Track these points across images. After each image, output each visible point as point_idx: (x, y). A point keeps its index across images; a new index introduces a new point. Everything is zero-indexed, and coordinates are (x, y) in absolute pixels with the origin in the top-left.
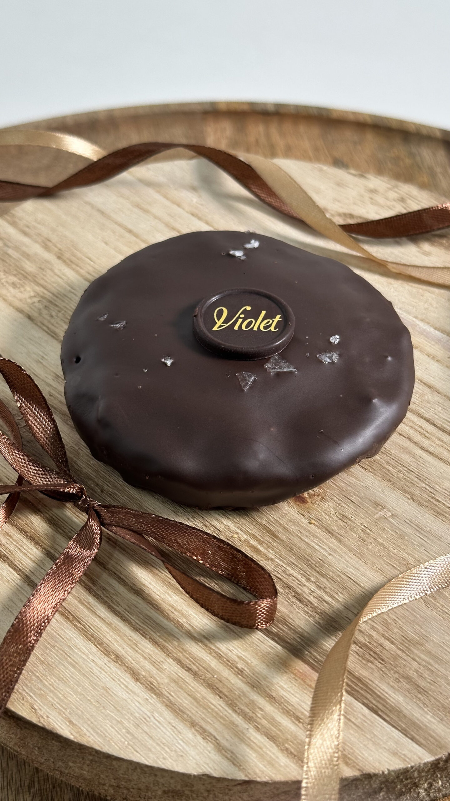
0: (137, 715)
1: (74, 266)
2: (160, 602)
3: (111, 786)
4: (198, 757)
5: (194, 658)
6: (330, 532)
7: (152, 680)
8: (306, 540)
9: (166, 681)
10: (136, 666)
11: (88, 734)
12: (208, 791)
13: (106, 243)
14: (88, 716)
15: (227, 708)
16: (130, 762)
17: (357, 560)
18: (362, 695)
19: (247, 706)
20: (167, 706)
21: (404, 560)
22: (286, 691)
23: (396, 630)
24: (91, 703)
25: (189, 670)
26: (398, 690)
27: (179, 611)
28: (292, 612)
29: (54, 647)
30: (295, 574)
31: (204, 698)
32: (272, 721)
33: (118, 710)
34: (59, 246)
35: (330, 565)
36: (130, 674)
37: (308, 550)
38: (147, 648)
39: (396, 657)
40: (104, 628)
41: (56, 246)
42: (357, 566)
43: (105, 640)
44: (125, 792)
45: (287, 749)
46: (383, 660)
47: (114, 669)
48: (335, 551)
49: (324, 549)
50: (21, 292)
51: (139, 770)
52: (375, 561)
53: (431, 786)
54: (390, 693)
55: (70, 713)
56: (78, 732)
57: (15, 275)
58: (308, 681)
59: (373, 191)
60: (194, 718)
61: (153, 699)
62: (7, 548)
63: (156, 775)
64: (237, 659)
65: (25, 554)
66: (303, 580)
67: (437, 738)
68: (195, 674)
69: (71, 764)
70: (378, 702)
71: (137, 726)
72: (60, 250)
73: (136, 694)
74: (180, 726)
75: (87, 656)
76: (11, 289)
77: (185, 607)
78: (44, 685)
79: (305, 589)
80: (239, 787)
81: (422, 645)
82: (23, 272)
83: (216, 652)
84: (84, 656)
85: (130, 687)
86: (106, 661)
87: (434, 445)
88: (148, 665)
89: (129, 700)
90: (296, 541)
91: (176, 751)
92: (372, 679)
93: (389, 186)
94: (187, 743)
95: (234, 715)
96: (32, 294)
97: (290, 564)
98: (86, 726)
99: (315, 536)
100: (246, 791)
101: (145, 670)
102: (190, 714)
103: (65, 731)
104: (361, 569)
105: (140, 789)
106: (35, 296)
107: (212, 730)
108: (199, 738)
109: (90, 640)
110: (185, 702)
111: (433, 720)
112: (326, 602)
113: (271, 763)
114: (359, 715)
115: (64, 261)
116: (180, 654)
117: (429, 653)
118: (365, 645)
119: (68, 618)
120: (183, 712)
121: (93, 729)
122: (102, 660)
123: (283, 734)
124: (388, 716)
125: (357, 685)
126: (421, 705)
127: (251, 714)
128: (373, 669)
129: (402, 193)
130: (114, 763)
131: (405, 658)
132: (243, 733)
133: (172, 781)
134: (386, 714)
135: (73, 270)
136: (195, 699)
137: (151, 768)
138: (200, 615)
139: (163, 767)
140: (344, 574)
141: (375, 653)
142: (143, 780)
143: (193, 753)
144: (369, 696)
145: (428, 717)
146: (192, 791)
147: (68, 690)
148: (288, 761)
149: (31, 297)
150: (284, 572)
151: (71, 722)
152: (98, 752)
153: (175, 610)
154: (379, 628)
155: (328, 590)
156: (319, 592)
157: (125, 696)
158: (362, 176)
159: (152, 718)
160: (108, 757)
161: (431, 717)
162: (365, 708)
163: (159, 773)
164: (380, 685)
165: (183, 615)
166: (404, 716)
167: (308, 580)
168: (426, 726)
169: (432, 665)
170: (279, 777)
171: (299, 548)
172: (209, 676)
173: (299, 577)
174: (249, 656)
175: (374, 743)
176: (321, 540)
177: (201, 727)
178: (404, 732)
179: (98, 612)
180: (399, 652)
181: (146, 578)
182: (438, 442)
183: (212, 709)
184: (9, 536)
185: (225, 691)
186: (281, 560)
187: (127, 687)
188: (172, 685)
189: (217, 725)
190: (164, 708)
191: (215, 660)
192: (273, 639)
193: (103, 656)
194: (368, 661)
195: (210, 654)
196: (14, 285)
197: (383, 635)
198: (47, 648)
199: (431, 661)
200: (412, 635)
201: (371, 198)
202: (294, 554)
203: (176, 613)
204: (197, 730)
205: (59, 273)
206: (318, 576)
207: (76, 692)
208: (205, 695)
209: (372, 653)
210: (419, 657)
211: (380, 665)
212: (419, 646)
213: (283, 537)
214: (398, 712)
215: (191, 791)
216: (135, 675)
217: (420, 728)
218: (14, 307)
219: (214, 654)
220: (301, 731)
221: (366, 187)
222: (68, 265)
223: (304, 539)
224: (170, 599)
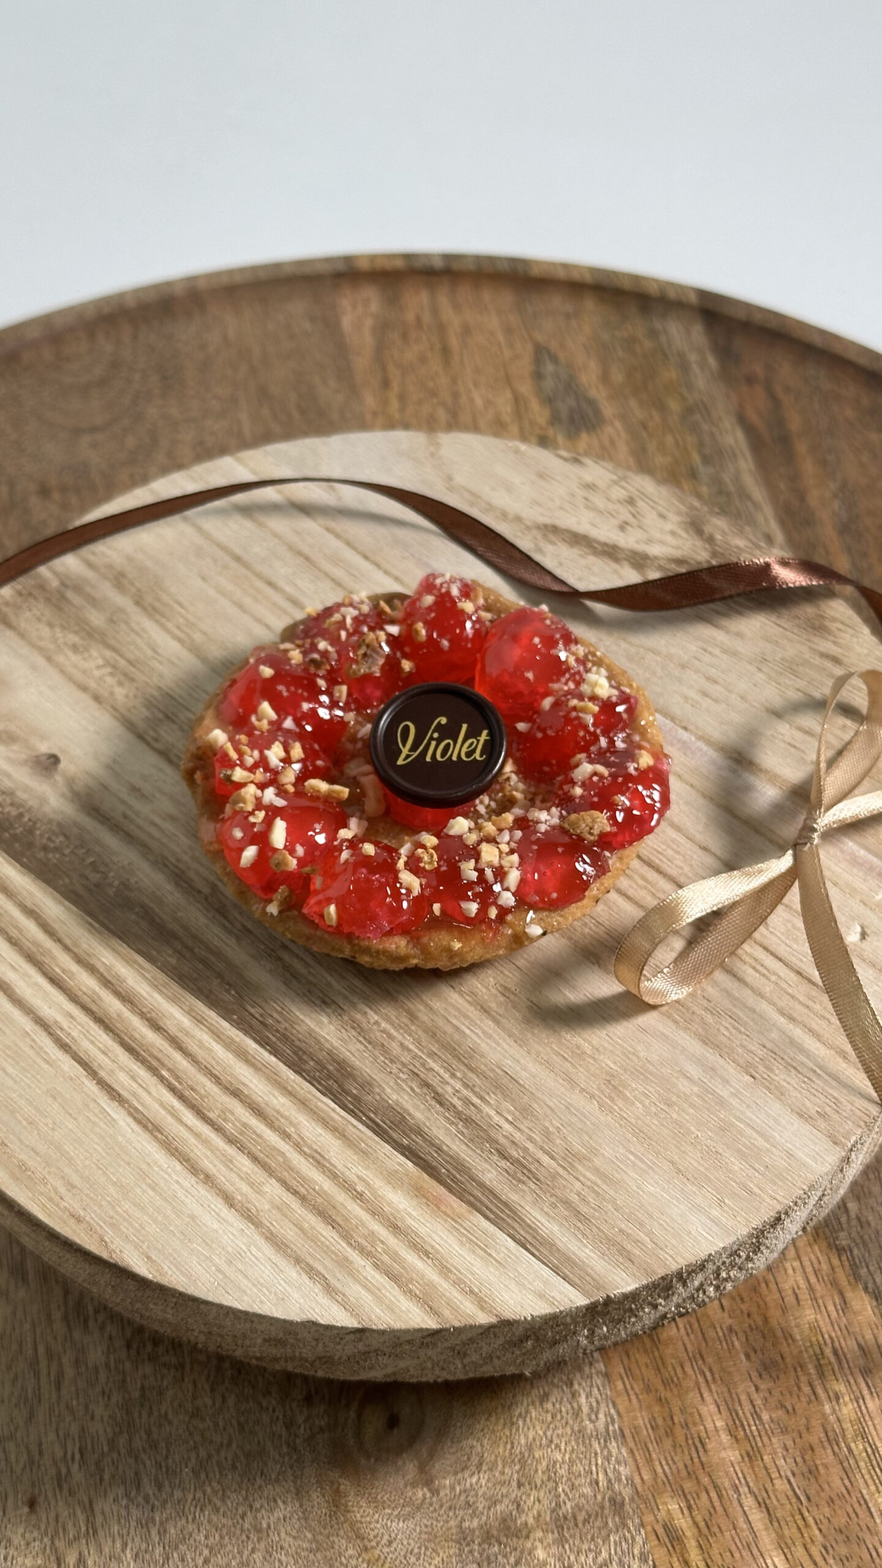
0: (230, 1249)
1: (158, 617)
2: (263, 1105)
3: (201, 1332)
4: (302, 1301)
5: (303, 1179)
6: (485, 1011)
7: (249, 1206)
8: (454, 1022)
9: (267, 1207)
10: (230, 1188)
11: (170, 1273)
12: (317, 1340)
13: (204, 579)
14: (170, 1250)
15: (340, 1241)
16: (221, 1307)
17: (518, 1048)
18: (509, 1224)
19: (365, 1238)
20: (267, 1238)
21: (578, 1047)
22: (414, 1218)
23: (558, 1141)
24: (174, 1235)
25: (295, 1193)
26: (553, 1218)
27: (286, 1118)
28: (428, 1119)
29: (129, 1164)
30: (437, 1068)
31: (313, 1228)
32: (395, 1256)
33: (207, 1244)
34: (137, 584)
35: (482, 1056)
36: (223, 1198)
37: (456, 1037)
38: (244, 1165)
39: (554, 1176)
40: (192, 1140)
41: (133, 585)
42: (517, 1057)
43: (192, 1155)
44: (219, 1339)
45: (411, 1291)
46: (538, 1180)
47: (203, 1192)
48: (490, 1037)
49: (476, 1034)
50: (85, 659)
51: (231, 1316)
52: (541, 1049)
53: (593, 1332)
54: (543, 1220)
55: (148, 1247)
56: (157, 1271)
57: (76, 633)
58: (443, 1208)
59: (590, 487)
60: (299, 1253)
61: (250, 1230)
62: (69, 1034)
63: (252, 1322)
64: (356, 1180)
65: (92, 1042)
66: (447, 1076)
67: (595, 1276)
68: (303, 1199)
69: (151, 1306)
70: (528, 1232)
71: (230, 1263)
72: (139, 590)
73: (229, 1223)
74: (282, 1263)
75: (169, 1175)
76: (70, 654)
77: (293, 1112)
78: (116, 1212)
79: (449, 1089)
80: (352, 1336)
81: (589, 1160)
82: (87, 628)
83: (330, 1171)
84: (166, 1176)
85: (222, 1215)
86: (193, 1182)
87: (635, 886)
88: (245, 1188)
89: (221, 1232)
90: (441, 1023)
91: (276, 1294)
92: (523, 1204)
93: (614, 477)
94: (289, 1283)
95: (349, 1250)
96: (100, 662)
97: (432, 1055)
98: (167, 1262)
99: (467, 1017)
100: (360, 1340)
101: (242, 1194)
102: (295, 1249)
103: (142, 1269)
104: (522, 1061)
105: (235, 1336)
106: (103, 666)
107: (320, 1268)
108: (305, 1277)
109: (173, 1155)
110: (289, 1233)
111: (592, 1255)
112: (473, 1105)
113: (390, 1308)
114: (503, 1249)
115: (144, 609)
116: (286, 1174)
117: (597, 1171)
118: (518, 1161)
119: (145, 1127)
120: (286, 1246)
121: (176, 1267)
122: (188, 1181)
123: (407, 1272)
124: (538, 1250)
125: (503, 1211)
126: (580, 1236)
127: (369, 1248)
128: (524, 1191)
129: (632, 489)
130: (202, 1306)
131: (566, 1177)
132: (358, 1271)
133: (273, 1328)
134: (535, 1247)
135: (157, 622)
136: (302, 1229)
137: (246, 1313)
138: (313, 1124)
139: (260, 1312)
140: (499, 1068)
141: (529, 1171)
142: (239, 1327)
143: (296, 1296)
144: (516, 1226)
145: (587, 1251)
146: (298, 1340)
147: (145, 1218)
148: (411, 1304)
149: (98, 667)
150: (423, 1065)
151: (149, 1258)
152: (181, 1294)
153: (282, 1116)
154: (538, 1139)
155: (477, 1089)
156: (465, 1092)
157: (216, 1226)
158: (576, 461)
159: (248, 1254)
160: (195, 1300)
161: (591, 1250)
162: (509, 1239)
163: (256, 1320)
164: (531, 1211)
165: (291, 1123)
166: (559, 1250)
167: (453, 1076)
168: (583, 1262)
169: (598, 1186)
170: (398, 1325)
171: (445, 1033)
172: (320, 1200)
173: (442, 1071)
174: (371, 1176)
175: (518, 1283)
176: (472, 1021)
177: (308, 1264)
178: (556, 1271)
179: (185, 1119)
180: (561, 1171)
181: (247, 1074)
182: (641, 882)
183: (322, 1243)
184: (72, 1017)
185: (338, 1219)
186: (420, 1050)
187: (218, 1214)
188: (274, 1212)
189: (327, 1262)
190: (263, 1241)
191: (329, 1181)
192: (403, 1154)
193: (189, 1176)
194: (520, 1181)
195: (323, 1173)
196: (75, 648)
197: (542, 1148)
198: (120, 1166)
199: (599, 1182)
200: (577, 1147)
201: (586, 499)
202: (438, 1041)
203: (282, 1120)
204: (301, 1268)
205: (136, 628)
206: (466, 1070)
207: (155, 1221)
208: (314, 1224)
209: (525, 1171)
210: (584, 1176)
211: (533, 1186)
212: (585, 1162)
213: (425, 1018)
214: (551, 1246)
215: (296, 1339)
216: (229, 1200)
217: (575, 1264)
218: (75, 683)
219: (328, 1173)
220: (429, 1269)
221: (580, 478)
222: (151, 616)
223: (451, 1019)
224: (275, 1101)
